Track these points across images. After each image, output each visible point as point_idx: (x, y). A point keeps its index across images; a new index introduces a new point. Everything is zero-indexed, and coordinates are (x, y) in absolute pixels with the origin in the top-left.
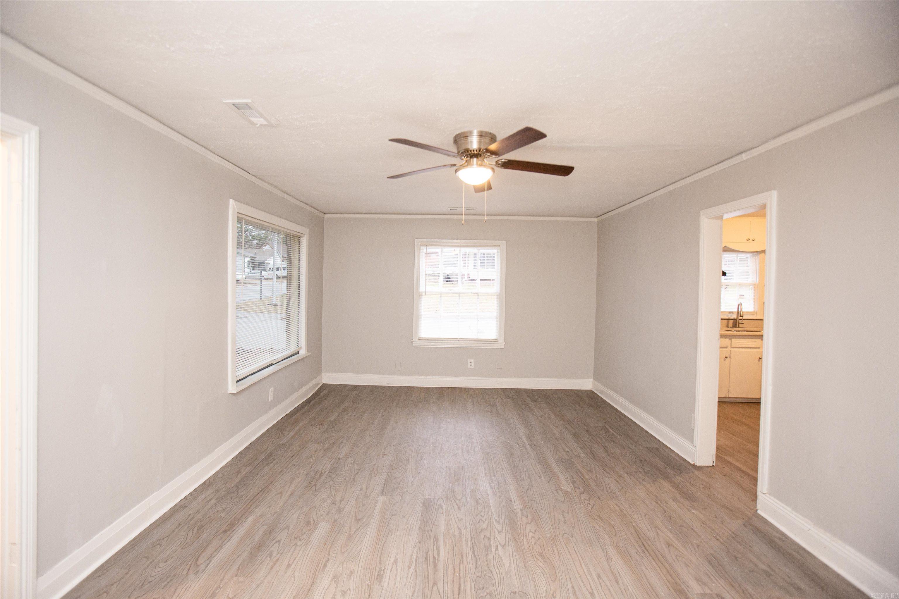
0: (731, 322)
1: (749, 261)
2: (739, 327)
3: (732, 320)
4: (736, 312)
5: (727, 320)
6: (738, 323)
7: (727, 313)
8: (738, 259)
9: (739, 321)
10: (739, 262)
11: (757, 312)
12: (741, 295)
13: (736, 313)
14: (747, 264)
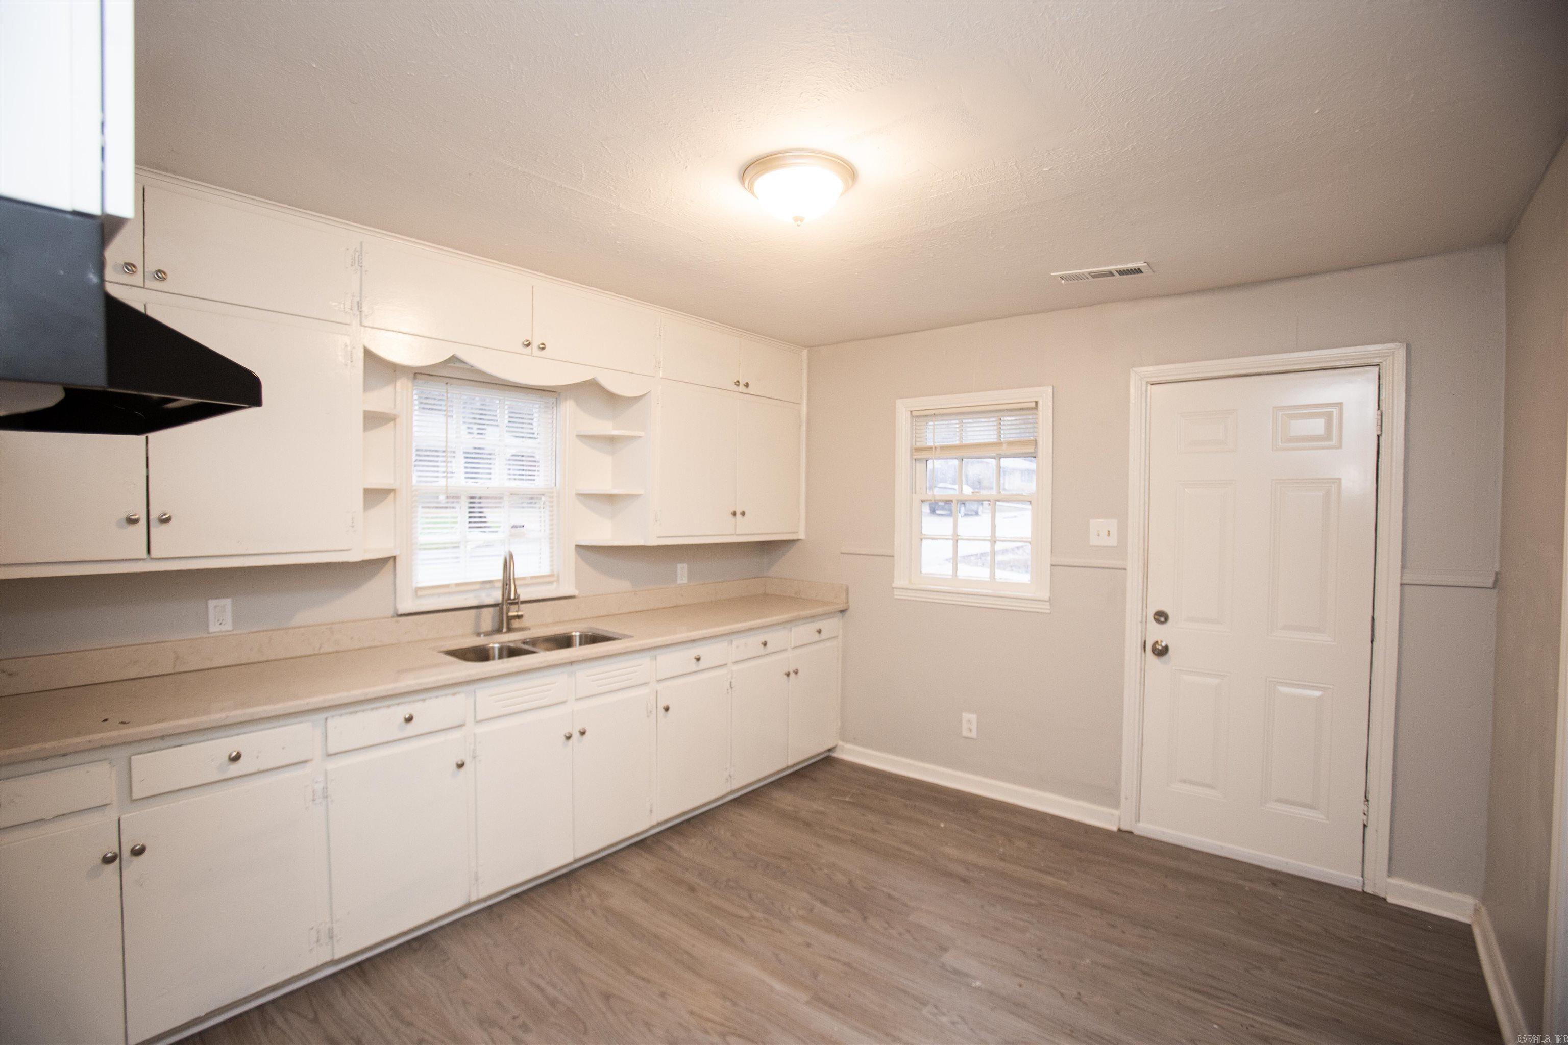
0: (488, 616)
1: (535, 420)
2: (510, 630)
3: (491, 609)
4: (498, 581)
5: (473, 611)
6: (508, 617)
7: (477, 587)
8: (506, 407)
9: (508, 611)
10: (509, 422)
11: (558, 576)
12: (514, 527)
13: (500, 585)
14: (532, 431)
